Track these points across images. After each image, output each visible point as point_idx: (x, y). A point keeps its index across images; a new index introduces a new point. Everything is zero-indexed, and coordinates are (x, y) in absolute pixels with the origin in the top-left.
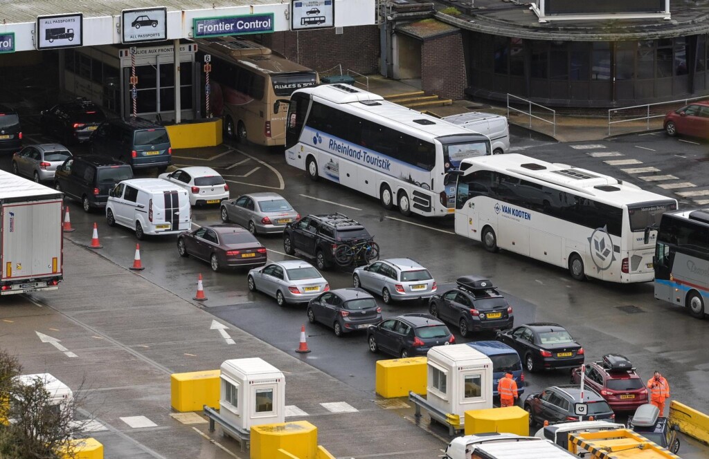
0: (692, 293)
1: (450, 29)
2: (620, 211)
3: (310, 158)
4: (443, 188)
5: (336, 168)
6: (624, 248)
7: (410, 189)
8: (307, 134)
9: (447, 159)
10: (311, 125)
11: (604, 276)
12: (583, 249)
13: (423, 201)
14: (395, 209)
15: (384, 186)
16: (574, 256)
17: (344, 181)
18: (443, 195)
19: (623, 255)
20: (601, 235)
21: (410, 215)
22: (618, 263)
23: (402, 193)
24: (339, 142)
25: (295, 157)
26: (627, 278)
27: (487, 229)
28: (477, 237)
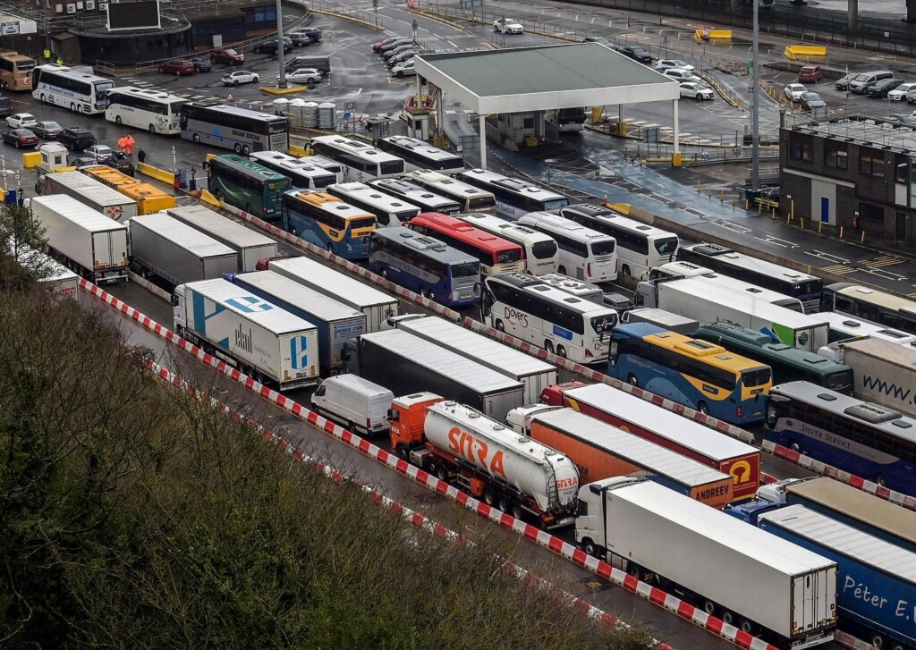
0: (195, 135)
1: (73, 36)
2: (167, 105)
3: (42, 95)
4: (95, 102)
5: (53, 98)
6: (169, 121)
7: (82, 103)
8: (41, 85)
9: (96, 90)
10: (42, 81)
11: (163, 132)
12: (154, 122)
13: (87, 108)
14: (77, 113)
15: (72, 103)
16: (151, 125)
17: (56, 103)
18: (95, 105)
19: (169, 123)
20: (160, 116)
21: (83, 114)
22: (168, 126)
23: (79, 105)
24: (53, 87)
25: (36, 95)
26: (171, 132)
27: (118, 117)
28: (114, 120)
